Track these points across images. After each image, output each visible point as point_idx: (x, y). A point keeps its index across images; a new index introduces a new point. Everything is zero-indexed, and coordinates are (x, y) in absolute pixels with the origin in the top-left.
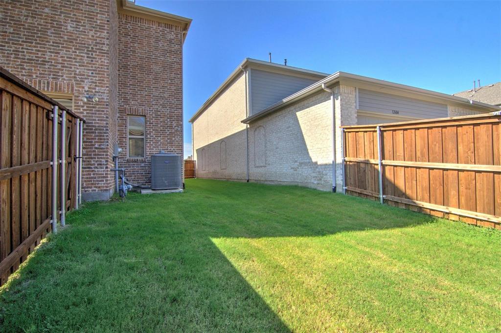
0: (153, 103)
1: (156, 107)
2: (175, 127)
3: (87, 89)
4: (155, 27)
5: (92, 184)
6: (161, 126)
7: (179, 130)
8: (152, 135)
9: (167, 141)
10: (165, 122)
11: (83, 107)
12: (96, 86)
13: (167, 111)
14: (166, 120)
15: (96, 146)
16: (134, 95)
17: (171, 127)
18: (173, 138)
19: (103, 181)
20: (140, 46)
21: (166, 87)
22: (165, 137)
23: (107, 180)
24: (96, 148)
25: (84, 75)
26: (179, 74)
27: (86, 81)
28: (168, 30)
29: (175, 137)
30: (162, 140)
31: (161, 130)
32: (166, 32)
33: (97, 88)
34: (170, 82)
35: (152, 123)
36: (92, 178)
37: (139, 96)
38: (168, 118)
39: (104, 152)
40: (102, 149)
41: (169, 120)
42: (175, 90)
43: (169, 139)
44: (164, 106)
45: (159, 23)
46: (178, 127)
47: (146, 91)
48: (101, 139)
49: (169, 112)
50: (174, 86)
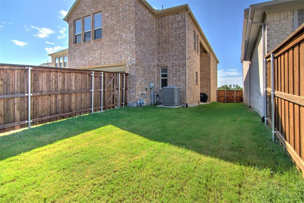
0: (171, 59)
1: (172, 61)
2: (182, 71)
3: (129, 60)
4: (171, 17)
5: (131, 100)
6: (175, 71)
7: (184, 72)
8: (170, 76)
9: (177, 79)
10: (176, 69)
11: (128, 68)
12: (132, 58)
13: (177, 62)
14: (177, 68)
15: (132, 84)
16: (162, 57)
17: (179, 71)
18: (181, 78)
19: (134, 98)
20: (164, 30)
21: (177, 49)
22: (177, 77)
23: (135, 98)
24: (132, 85)
25: (128, 54)
26: (183, 39)
27: (129, 57)
28: (177, 15)
29: (181, 77)
30: (175, 79)
31: (175, 74)
32: (176, 17)
33: (132, 59)
34: (179, 45)
35: (170, 70)
36: (131, 97)
37: (165, 57)
38: (178, 66)
39: (134, 86)
40: (134, 85)
41: (178, 67)
42: (181, 49)
43: (178, 78)
44: (176, 60)
45: (173, 14)
46: (183, 71)
47: (168, 53)
48: (133, 81)
49: (179, 63)
50: (181, 47)
